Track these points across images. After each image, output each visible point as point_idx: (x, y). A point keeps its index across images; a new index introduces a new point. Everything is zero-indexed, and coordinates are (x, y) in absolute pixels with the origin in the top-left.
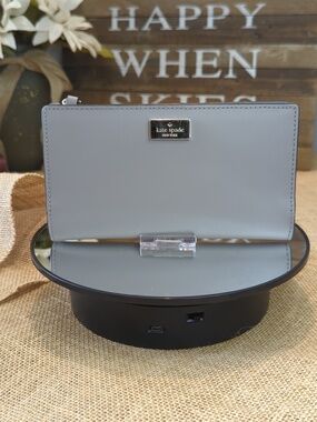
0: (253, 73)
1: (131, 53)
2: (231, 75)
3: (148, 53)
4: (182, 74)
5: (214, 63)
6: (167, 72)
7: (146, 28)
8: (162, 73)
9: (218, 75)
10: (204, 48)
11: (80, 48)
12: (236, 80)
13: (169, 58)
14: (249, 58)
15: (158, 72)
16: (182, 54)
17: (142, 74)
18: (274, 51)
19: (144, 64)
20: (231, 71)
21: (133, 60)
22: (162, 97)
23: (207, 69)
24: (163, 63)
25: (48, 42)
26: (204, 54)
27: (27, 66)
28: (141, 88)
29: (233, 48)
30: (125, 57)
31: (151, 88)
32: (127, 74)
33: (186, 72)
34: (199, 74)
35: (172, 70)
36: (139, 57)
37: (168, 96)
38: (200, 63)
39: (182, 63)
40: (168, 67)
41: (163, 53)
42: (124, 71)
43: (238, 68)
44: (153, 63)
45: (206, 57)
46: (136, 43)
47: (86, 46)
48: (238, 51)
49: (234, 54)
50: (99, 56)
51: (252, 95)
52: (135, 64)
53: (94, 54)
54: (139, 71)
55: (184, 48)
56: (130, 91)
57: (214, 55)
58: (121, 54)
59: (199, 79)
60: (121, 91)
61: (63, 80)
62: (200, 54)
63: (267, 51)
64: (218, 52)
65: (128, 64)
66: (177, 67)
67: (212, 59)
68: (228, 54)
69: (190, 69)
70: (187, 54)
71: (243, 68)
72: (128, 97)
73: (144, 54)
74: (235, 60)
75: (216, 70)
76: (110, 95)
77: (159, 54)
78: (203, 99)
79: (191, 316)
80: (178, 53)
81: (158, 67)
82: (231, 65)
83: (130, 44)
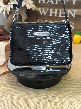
0: (74, 16)
1: (43, 9)
3: (48, 9)
4: (56, 15)
5: (64, 13)
6: (52, 15)
7: (47, 3)
10: (61, 9)
11: (30, 8)
13: (53, 11)
14: (73, 12)
15: (50, 15)
16: (56, 10)
17: (46, 15)
18: (80, 11)
19: (46, 12)
20: (68, 15)
21: (44, 11)
22: (50, 21)
24: (51, 12)
26: (62, 11)
28: (45, 19)
29: (69, 10)
30: (42, 10)
31: (48, 19)
32: (42, 15)
33: (57, 15)
34: (60, 16)
36: (45, 10)
38: (60, 13)
39: (56, 13)
40: (52, 13)
41: (51, 10)
43: (70, 15)
44: (49, 12)
46: (45, 7)
47: (32, 7)
48: (71, 10)
50: (35, 10)
51: (73, 22)
52: (44, 12)
53: (33, 10)
54: (45, 14)
55: (57, 9)
56: (42, 19)
59: (60, 17)
60: (40, 19)
61: (25, 16)
63: (78, 11)
65: (42, 12)
66: (55, 13)
69: (58, 14)
70: (57, 10)
73: (47, 10)
76: (38, 20)
79: (39, 82)
80: (55, 10)
81: (50, 13)
82: (68, 14)
83: (43, 7)
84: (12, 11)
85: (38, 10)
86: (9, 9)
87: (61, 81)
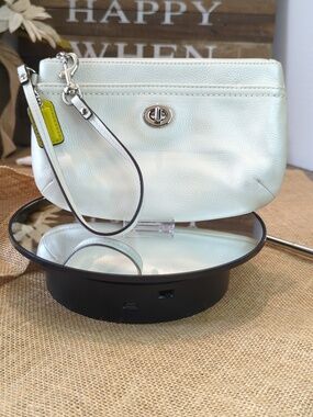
1: (88, 45)
3: (106, 45)
7: (104, 20)
10: (160, 43)
11: (40, 38)
13: (127, 51)
14: (204, 54)
16: (140, 47)
18: (229, 49)
21: (91, 52)
25: (7, 32)
26: (162, 48)
29: (189, 44)
30: (83, 49)
36: (97, 49)
41: (121, 46)
45: (163, 51)
47: (46, 36)
48: (195, 47)
53: (54, 45)
55: (141, 42)
57: (171, 50)
58: (79, 45)
62: (157, 48)
63: (222, 48)
64: (175, 47)
67: (169, 54)
68: (185, 49)
70: (144, 48)
73: (102, 47)
77: (116, 47)
79: (162, 293)
80: (136, 47)
83: (88, 35)
87: (230, 286)
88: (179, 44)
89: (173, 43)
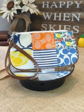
0: (78, 20)
1: (47, 14)
2: (72, 20)
3: (51, 14)
4: (60, 19)
5: (68, 17)
6: (56, 19)
7: (51, 7)
8: (55, 19)
9: (69, 20)
10: (66, 13)
11: (33, 13)
12: (74, 22)
13: (57, 15)
14: (78, 16)
15: (54, 19)
16: (60, 14)
19: (50, 16)
20: (73, 19)
21: (48, 15)
22: (55, 25)
23: (66, 18)
25: (25, 12)
26: (66, 14)
27: (20, 17)
28: (49, 23)
29: (73, 13)
30: (46, 15)
31: (52, 23)
32: (46, 19)
33: (61, 19)
34: (64, 19)
35: (57, 18)
36: (49, 15)
37: (56, 25)
38: (65, 17)
39: (60, 17)
40: (56, 17)
41: (55, 14)
42: (45, 18)
43: (75, 18)
45: (66, 15)
46: (48, 11)
47: (35, 12)
48: (75, 14)
49: (74, 14)
50: (38, 15)
51: (78, 26)
52: (48, 16)
54: (49, 18)
55: (61, 13)
56: (47, 24)
57: (68, 15)
59: (64, 21)
60: (44, 23)
61: (29, 21)
62: (65, 14)
63: (82, 14)
64: (69, 14)
65: (47, 16)
66: (59, 18)
67: (68, 16)
68: (72, 15)
69: (62, 18)
70: (61, 14)
71: (76, 18)
72: (46, 25)
74: (74, 16)
75: (69, 19)
76: (42, 24)
77: (54, 14)
78: (65, 26)
81: (54, 17)
82: (73, 17)
83: (47, 11)
84: (15, 16)
85: (42, 15)
86: (12, 15)
88: (71, 13)
89: (69, 13)
